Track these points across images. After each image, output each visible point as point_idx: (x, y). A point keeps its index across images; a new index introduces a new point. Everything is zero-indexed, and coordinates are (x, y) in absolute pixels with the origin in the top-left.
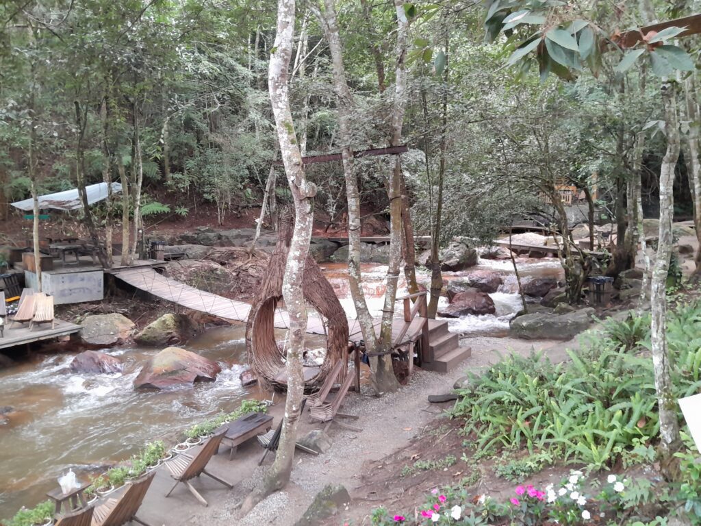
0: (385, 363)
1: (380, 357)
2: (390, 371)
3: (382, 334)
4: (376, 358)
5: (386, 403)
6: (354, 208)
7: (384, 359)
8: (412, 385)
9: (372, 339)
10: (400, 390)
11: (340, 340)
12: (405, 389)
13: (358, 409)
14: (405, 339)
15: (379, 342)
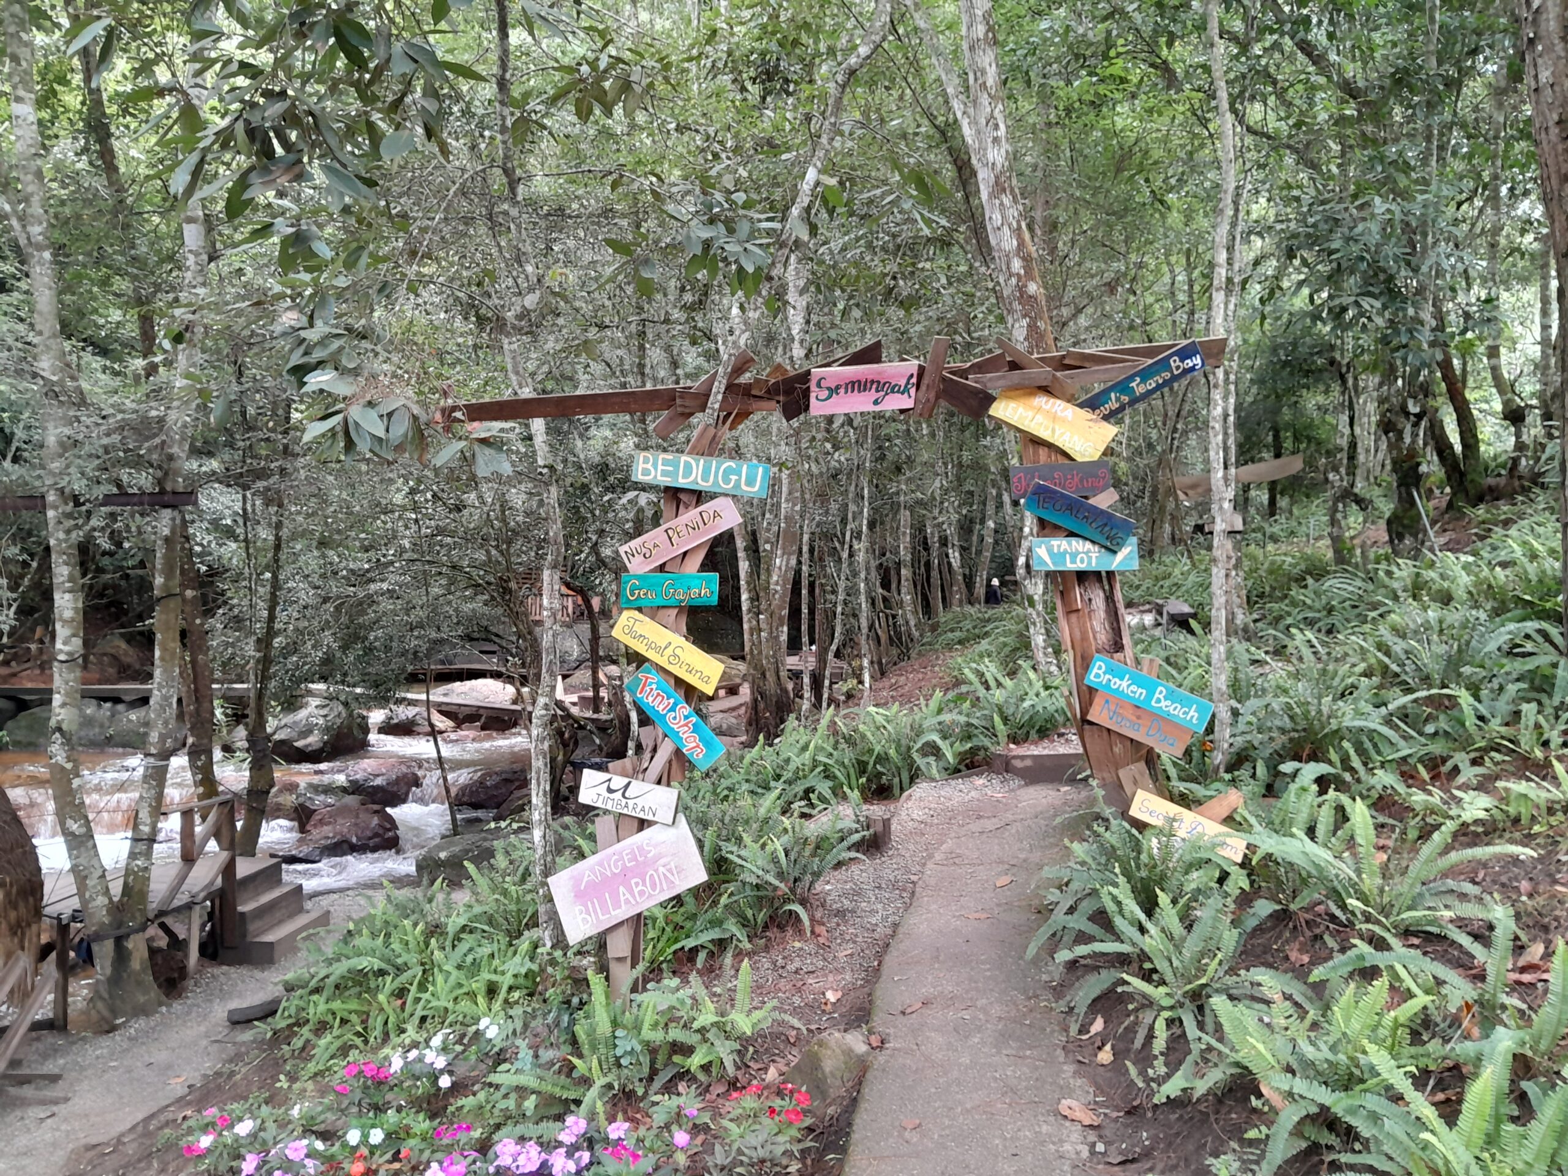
0: (130, 953)
1: (119, 941)
2: (143, 970)
3: (127, 889)
4: (109, 945)
5: (130, 1039)
6: (68, 614)
7: (130, 945)
8: (194, 996)
9: (101, 901)
10: (164, 1009)
11: (22, 909)
12: (177, 1006)
13: (61, 1061)
14: (181, 899)
15: (117, 909)
